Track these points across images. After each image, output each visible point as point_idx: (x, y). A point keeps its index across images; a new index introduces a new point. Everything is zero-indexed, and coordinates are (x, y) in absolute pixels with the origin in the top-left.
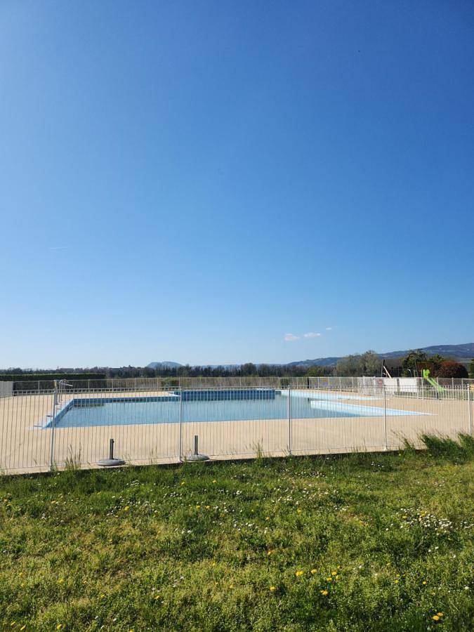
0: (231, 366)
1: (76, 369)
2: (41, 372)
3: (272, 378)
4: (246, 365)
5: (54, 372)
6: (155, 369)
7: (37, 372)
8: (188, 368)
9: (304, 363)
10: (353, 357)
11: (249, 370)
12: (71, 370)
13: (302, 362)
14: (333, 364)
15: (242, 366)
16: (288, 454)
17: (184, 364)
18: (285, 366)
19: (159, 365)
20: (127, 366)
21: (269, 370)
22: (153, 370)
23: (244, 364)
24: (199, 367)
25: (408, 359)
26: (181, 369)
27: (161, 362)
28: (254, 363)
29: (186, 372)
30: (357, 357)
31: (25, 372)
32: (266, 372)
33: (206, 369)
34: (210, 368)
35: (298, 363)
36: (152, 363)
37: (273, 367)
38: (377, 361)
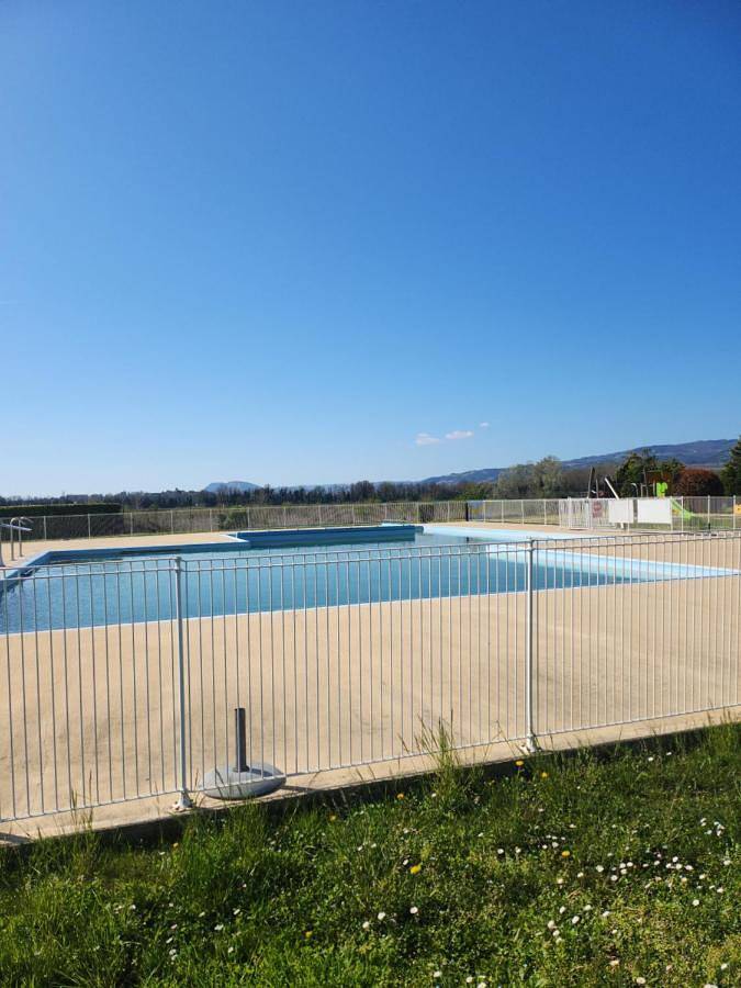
0: (336, 486)
1: (93, 496)
2: (35, 501)
3: (401, 505)
4: (359, 484)
5: (56, 501)
6: (217, 493)
7: (30, 502)
8: (268, 491)
9: (449, 478)
10: (523, 467)
11: (363, 492)
12: (84, 498)
13: (444, 477)
14: (491, 478)
15: (352, 486)
16: (527, 748)
17: (262, 485)
18: (418, 485)
19: (222, 487)
20: (173, 490)
21: (394, 491)
22: (214, 495)
23: (355, 482)
24: (286, 489)
25: (626, 466)
26: (258, 492)
27: (226, 482)
28: (370, 481)
29: (263, 497)
30: (529, 466)
31: (10, 503)
32: (391, 494)
33: (296, 492)
34: (302, 490)
35: (439, 479)
36: (212, 485)
37: (401, 485)
38: (559, 474)
